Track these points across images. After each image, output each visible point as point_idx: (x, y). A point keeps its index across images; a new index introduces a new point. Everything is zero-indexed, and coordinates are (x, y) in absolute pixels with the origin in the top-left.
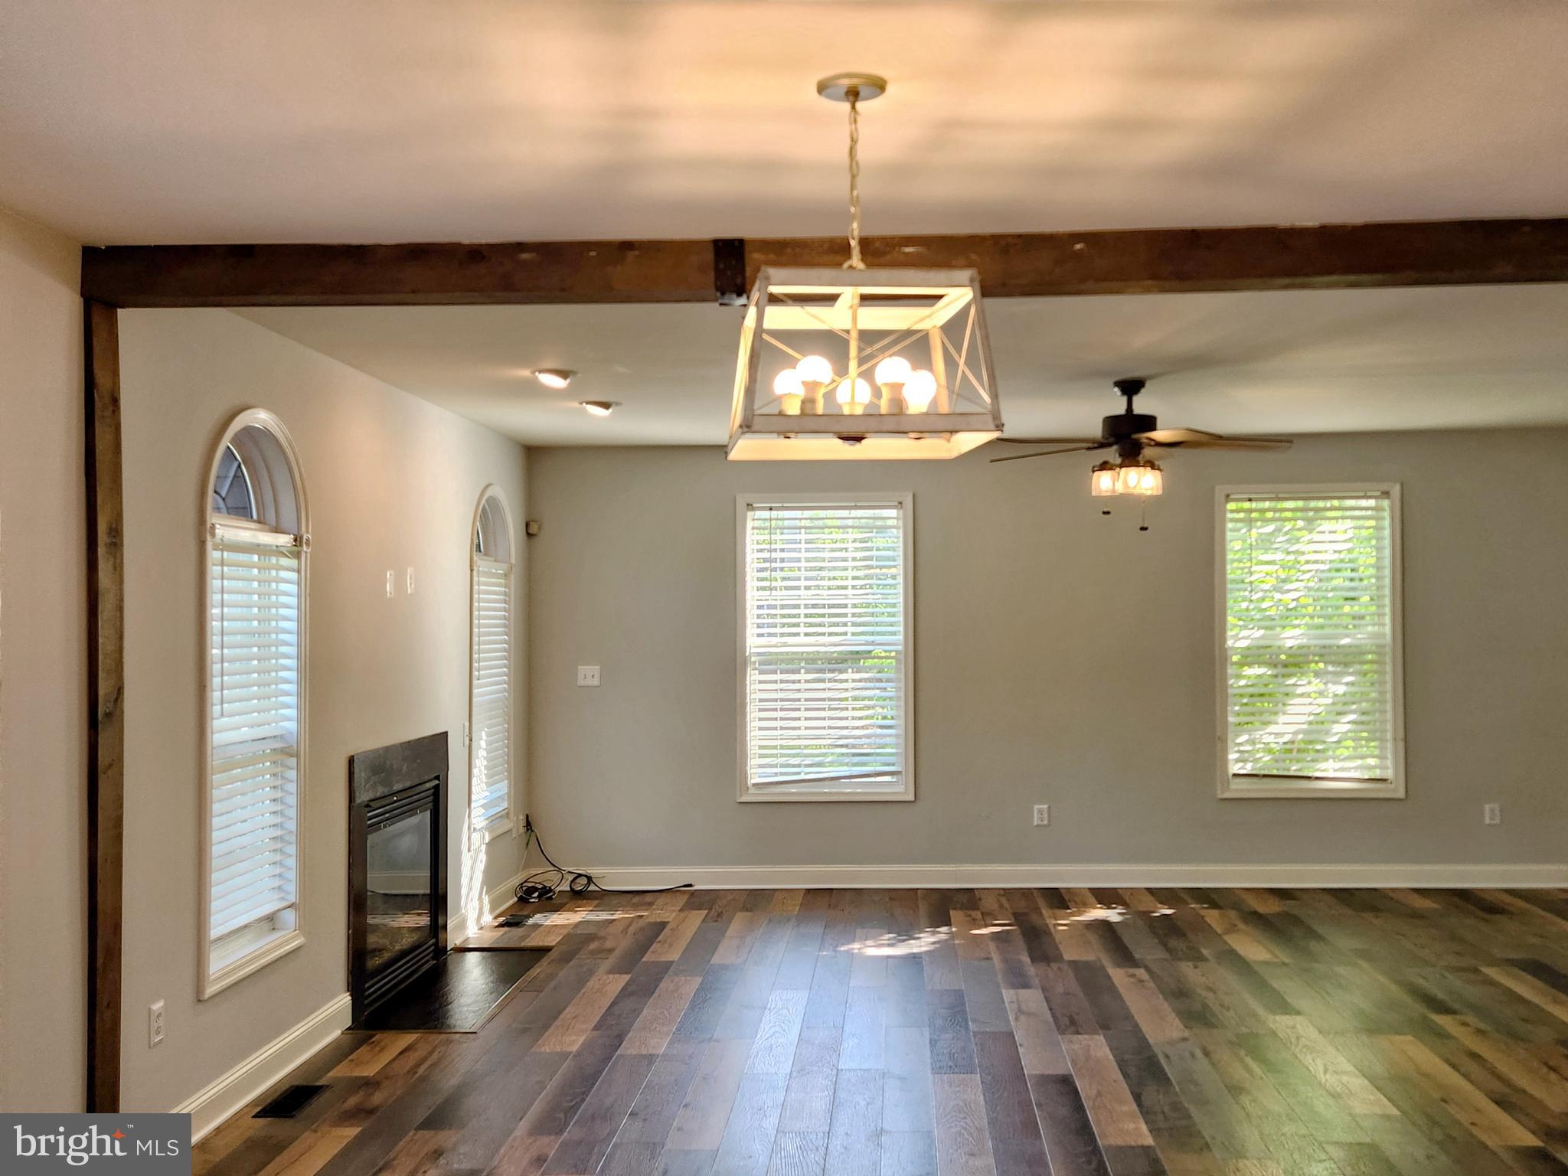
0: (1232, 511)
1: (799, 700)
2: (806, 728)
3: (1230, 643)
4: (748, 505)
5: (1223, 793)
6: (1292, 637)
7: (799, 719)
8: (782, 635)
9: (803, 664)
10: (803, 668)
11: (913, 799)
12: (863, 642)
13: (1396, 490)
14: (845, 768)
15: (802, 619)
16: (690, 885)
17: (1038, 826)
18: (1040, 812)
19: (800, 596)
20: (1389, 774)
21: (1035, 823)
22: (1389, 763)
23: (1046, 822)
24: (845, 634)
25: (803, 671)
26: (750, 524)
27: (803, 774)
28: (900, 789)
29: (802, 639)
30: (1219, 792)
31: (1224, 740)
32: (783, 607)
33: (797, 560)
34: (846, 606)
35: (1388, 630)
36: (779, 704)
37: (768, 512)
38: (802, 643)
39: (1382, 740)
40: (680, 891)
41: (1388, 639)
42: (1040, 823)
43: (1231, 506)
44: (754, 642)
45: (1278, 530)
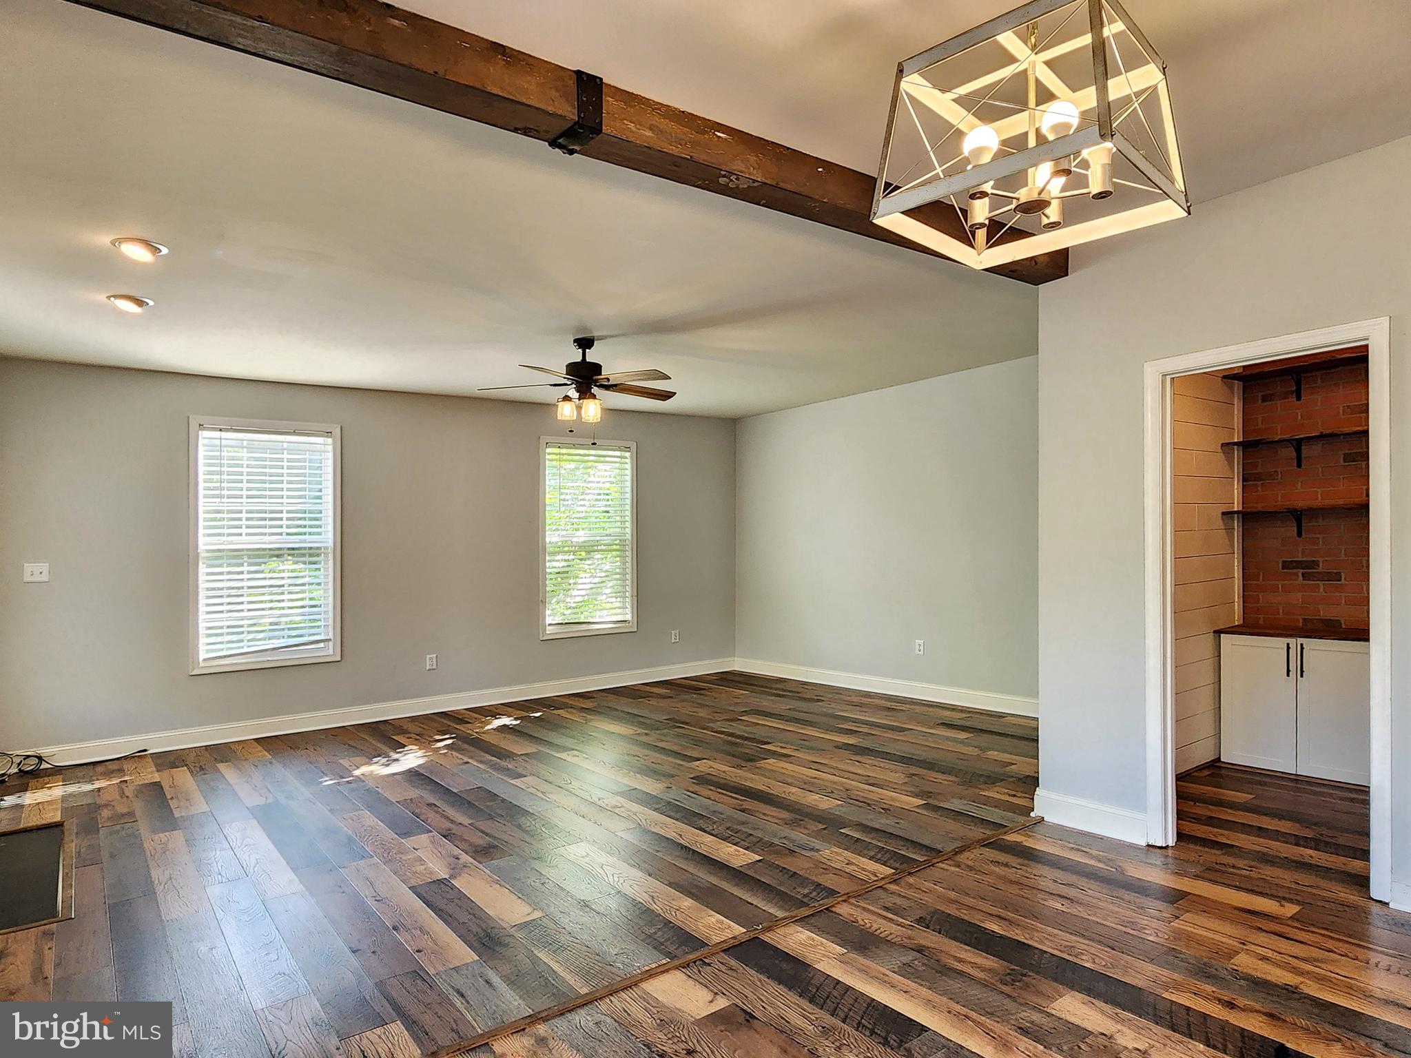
0: (549, 454)
1: (243, 588)
2: (249, 610)
3: (548, 540)
4: (200, 425)
5: (543, 636)
6: (581, 537)
7: (242, 603)
8: (229, 535)
9: (245, 559)
10: (245, 561)
11: (340, 659)
12: (298, 541)
13: (634, 447)
14: (282, 640)
15: (244, 522)
16: (145, 750)
17: (429, 670)
18: (430, 659)
19: (242, 503)
20: (629, 617)
21: (427, 668)
22: (629, 611)
23: (435, 667)
24: (281, 534)
25: (246, 564)
26: (201, 442)
27: (245, 647)
28: (330, 652)
29: (244, 538)
30: (541, 635)
31: (544, 602)
32: (229, 512)
33: (241, 474)
34: (281, 512)
35: (628, 530)
36: (225, 592)
37: (219, 433)
38: (246, 542)
39: (625, 597)
40: (136, 756)
41: (628, 536)
42: (431, 668)
43: (549, 450)
44: (205, 542)
45: (577, 468)
